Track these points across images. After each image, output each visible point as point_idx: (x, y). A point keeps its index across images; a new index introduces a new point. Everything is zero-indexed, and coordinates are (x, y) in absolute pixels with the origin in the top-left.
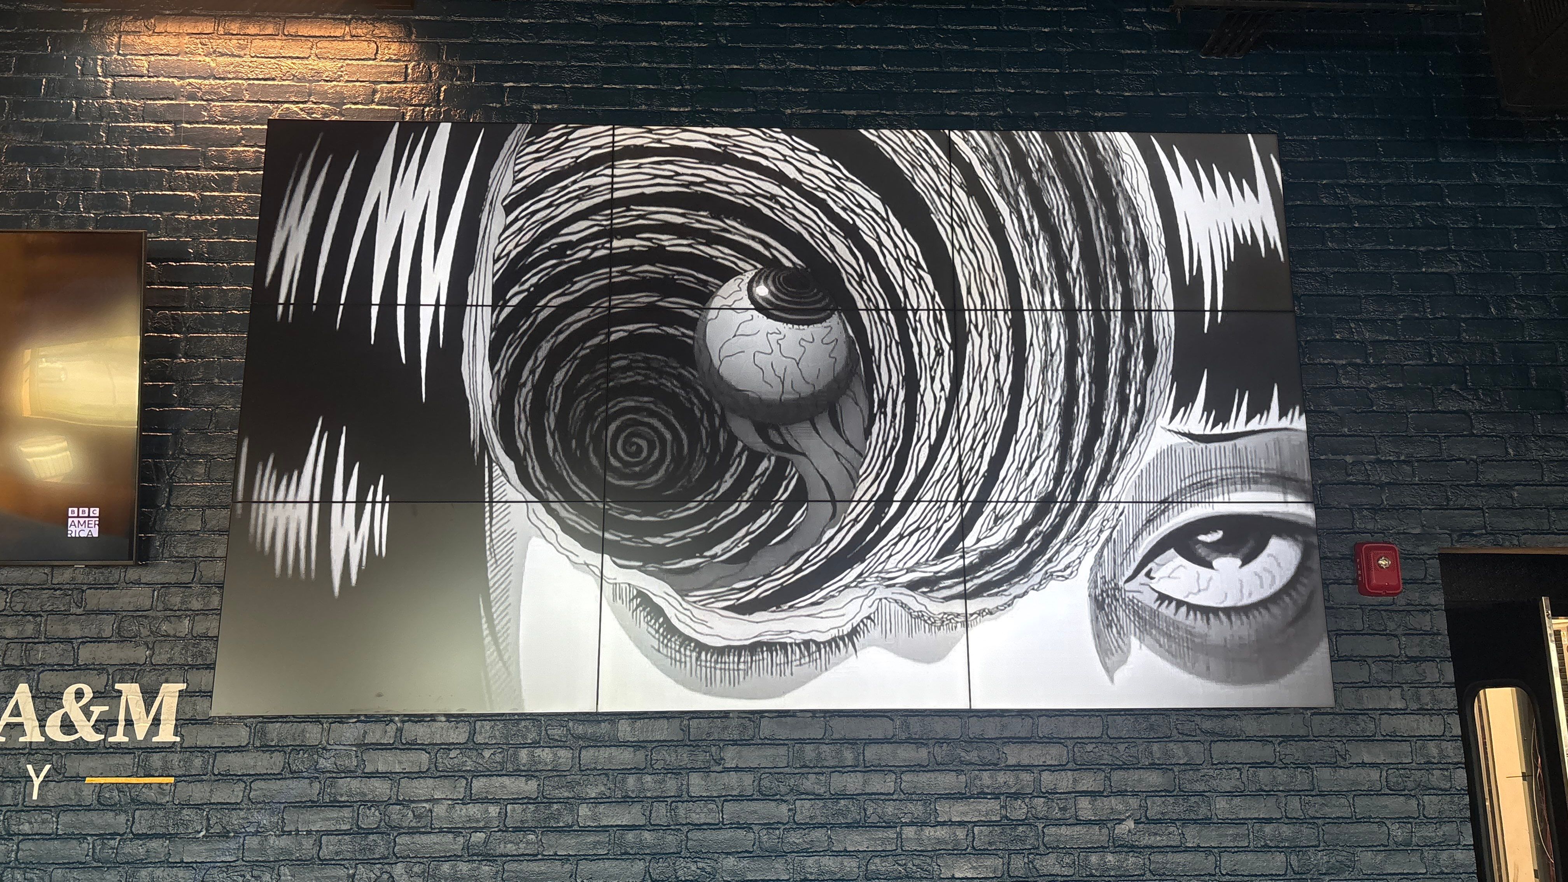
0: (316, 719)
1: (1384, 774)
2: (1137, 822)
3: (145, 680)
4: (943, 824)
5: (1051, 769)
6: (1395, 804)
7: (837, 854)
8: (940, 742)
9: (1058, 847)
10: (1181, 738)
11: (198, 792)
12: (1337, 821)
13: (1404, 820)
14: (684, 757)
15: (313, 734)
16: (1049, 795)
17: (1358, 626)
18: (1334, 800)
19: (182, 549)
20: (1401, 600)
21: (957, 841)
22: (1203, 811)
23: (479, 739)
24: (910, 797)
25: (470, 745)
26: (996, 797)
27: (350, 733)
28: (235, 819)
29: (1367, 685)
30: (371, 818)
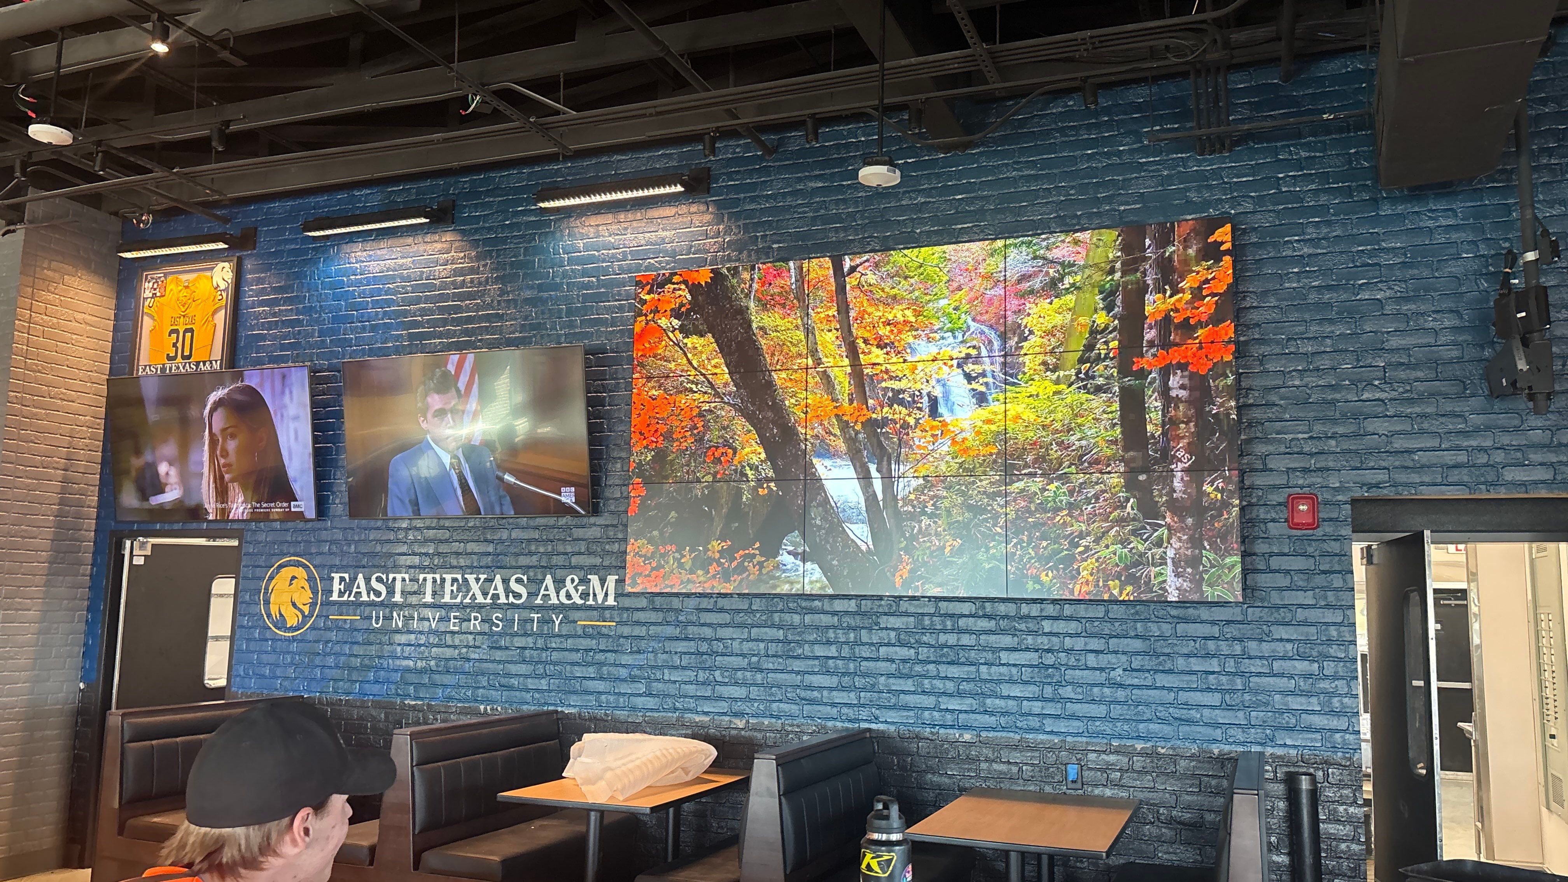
0: (677, 595)
1: (1296, 646)
2: (1124, 670)
3: (600, 574)
4: (1004, 665)
5: (1071, 635)
6: (1301, 666)
7: (943, 678)
8: (1003, 617)
9: (1073, 682)
10: (1157, 620)
11: (626, 630)
12: (1259, 674)
13: (1307, 676)
14: (857, 621)
15: (676, 603)
16: (1069, 651)
17: (1286, 551)
18: (1258, 662)
19: (613, 507)
20: (1319, 532)
21: (1011, 676)
22: (1168, 666)
23: (754, 607)
24: (984, 649)
25: (749, 610)
26: (1037, 650)
27: (692, 603)
28: (643, 644)
29: (1288, 589)
30: (704, 647)
